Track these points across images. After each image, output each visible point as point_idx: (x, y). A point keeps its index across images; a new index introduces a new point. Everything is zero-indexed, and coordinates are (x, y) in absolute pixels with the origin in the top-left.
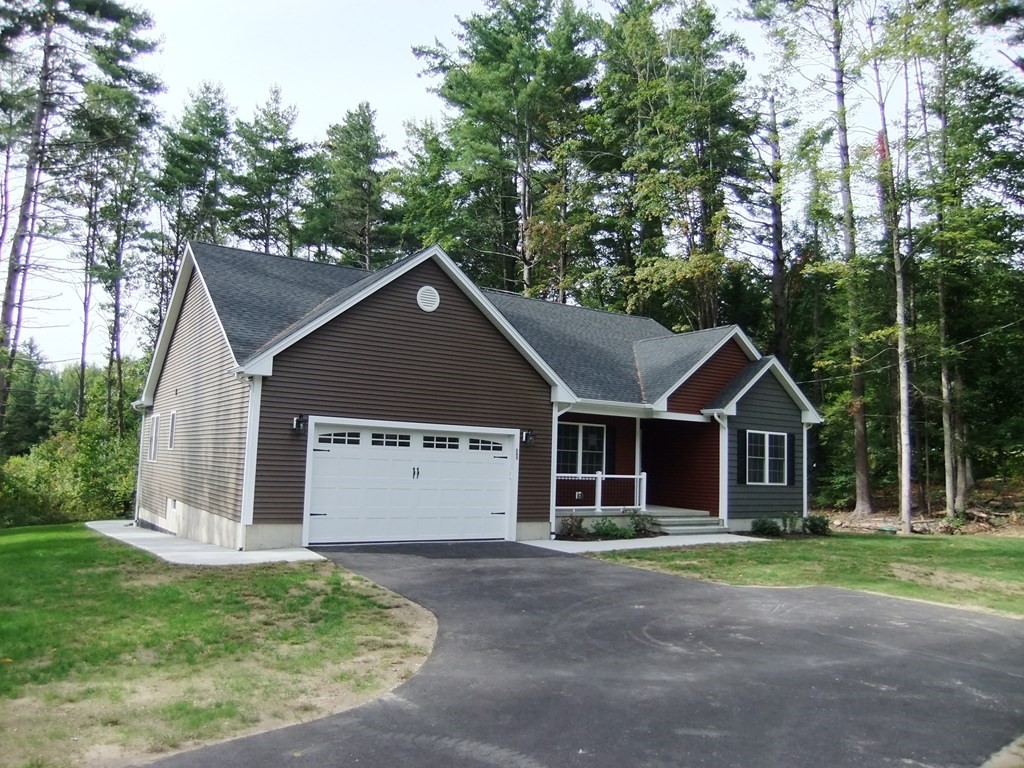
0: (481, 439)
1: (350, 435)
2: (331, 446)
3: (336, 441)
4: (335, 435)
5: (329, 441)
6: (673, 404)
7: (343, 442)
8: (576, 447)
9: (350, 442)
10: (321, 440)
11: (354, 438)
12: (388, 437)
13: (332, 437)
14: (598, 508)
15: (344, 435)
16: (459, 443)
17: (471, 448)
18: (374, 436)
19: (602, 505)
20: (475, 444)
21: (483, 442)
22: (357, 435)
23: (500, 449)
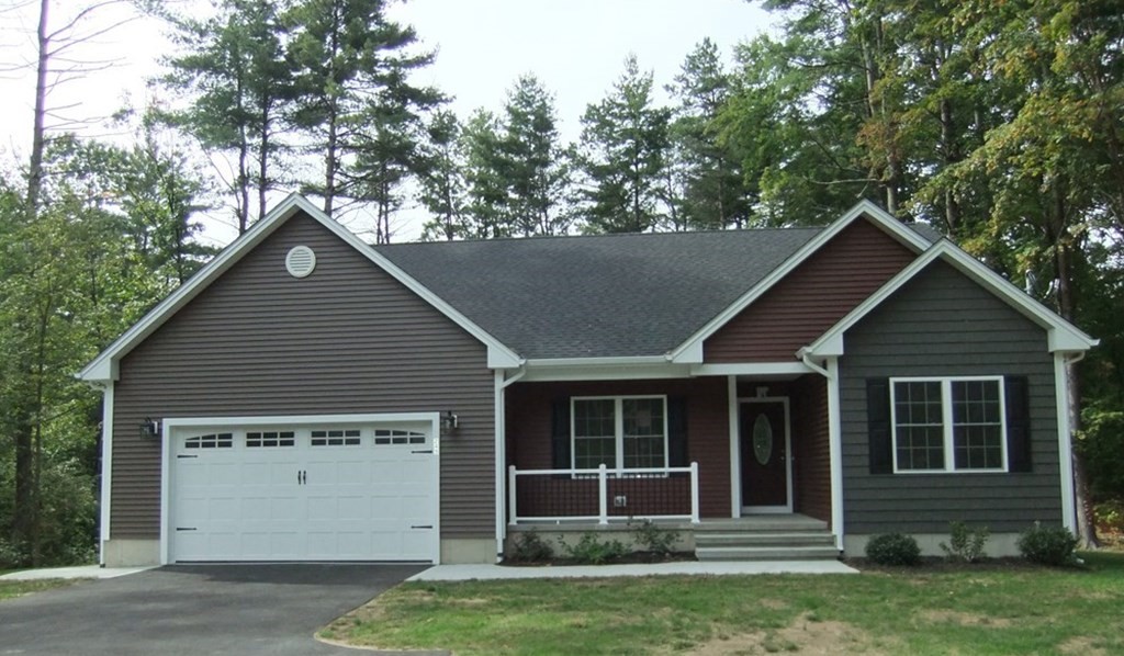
0: (391, 429)
1: (221, 437)
2: (200, 451)
3: (205, 445)
4: (204, 438)
5: (196, 445)
6: (712, 349)
7: (212, 445)
8: (612, 431)
9: (221, 445)
10: (188, 445)
11: (225, 440)
12: (266, 435)
13: (201, 441)
14: (603, 519)
15: (213, 437)
16: (361, 438)
17: (378, 442)
18: (249, 436)
19: (609, 514)
20: (383, 436)
21: (395, 433)
22: (229, 436)
23: (422, 441)
